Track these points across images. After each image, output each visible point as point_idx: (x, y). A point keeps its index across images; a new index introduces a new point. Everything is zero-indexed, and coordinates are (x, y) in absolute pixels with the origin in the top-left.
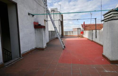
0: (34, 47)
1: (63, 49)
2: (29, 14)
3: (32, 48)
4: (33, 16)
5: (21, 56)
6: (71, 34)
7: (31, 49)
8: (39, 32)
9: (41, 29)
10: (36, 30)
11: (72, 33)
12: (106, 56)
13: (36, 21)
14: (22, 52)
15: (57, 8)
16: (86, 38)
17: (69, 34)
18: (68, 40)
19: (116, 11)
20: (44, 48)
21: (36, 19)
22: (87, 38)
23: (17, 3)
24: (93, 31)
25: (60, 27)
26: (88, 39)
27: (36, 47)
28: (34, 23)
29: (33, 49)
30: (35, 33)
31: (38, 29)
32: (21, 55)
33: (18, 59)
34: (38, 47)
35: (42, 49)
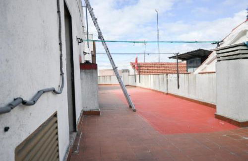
2: (77, 39)
6: (108, 83)
9: (94, 71)
10: (83, 73)
11: (110, 79)
19: (245, 45)
22: (152, 88)
24: (168, 75)
27: (83, 108)
32: (77, 127)
34: (86, 109)
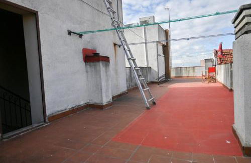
0: (82, 103)
1: (148, 108)
2: (70, 33)
3: (78, 104)
4: (81, 36)
5: (47, 121)
6: (191, 74)
7: (74, 106)
8: (93, 69)
9: (97, 63)
10: (88, 66)
11: (194, 71)
12: (238, 131)
13: (89, 47)
14: (48, 113)
15: (154, 17)
16: (221, 83)
17: (184, 74)
18: (173, 88)
20: (104, 104)
21: (89, 42)
22: (223, 83)
23: (37, 12)
25: (162, 59)
26: (223, 85)
27: (88, 101)
28: (85, 50)
29: (79, 106)
30: (87, 72)
31: (92, 64)
32: (47, 118)
33: (38, 125)
34: (92, 102)
35: (98, 107)
